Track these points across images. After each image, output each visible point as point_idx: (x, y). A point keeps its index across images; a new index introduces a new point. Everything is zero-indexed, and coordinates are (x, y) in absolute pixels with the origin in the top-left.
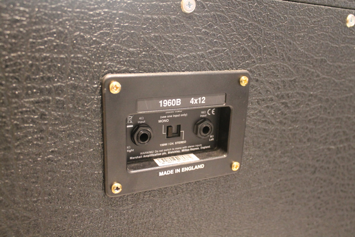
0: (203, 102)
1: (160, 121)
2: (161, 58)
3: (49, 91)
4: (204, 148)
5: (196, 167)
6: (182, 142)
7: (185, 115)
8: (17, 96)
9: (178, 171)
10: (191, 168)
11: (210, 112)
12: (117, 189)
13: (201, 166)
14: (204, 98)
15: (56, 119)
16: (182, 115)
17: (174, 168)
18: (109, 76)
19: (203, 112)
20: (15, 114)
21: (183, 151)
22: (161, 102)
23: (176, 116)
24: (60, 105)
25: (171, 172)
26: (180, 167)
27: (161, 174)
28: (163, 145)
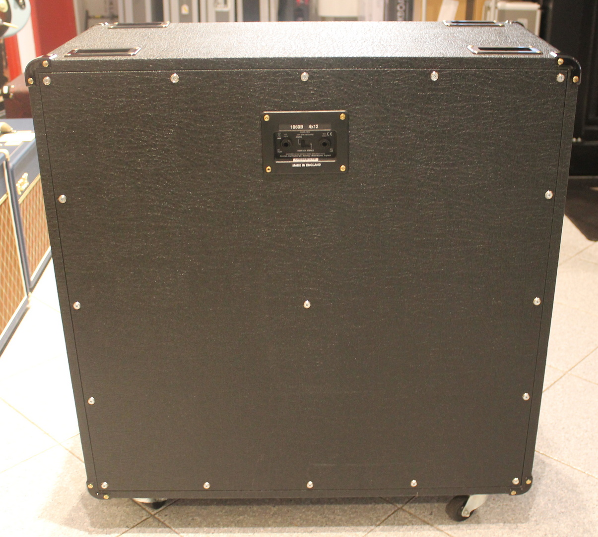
0: (317, 128)
1: (297, 137)
2: (292, 104)
3: (237, 118)
4: (327, 156)
5: (315, 165)
6: (311, 150)
7: (312, 135)
8: (223, 120)
9: (304, 165)
10: (312, 165)
11: (329, 134)
12: (269, 169)
13: (319, 165)
14: (317, 125)
15: (240, 131)
16: (310, 135)
17: (302, 163)
18: (265, 112)
19: (324, 134)
20: (223, 128)
21: (312, 156)
22: (292, 126)
23: (307, 135)
24: (242, 125)
25: (300, 165)
26: (305, 163)
27: (294, 166)
28: (299, 151)
